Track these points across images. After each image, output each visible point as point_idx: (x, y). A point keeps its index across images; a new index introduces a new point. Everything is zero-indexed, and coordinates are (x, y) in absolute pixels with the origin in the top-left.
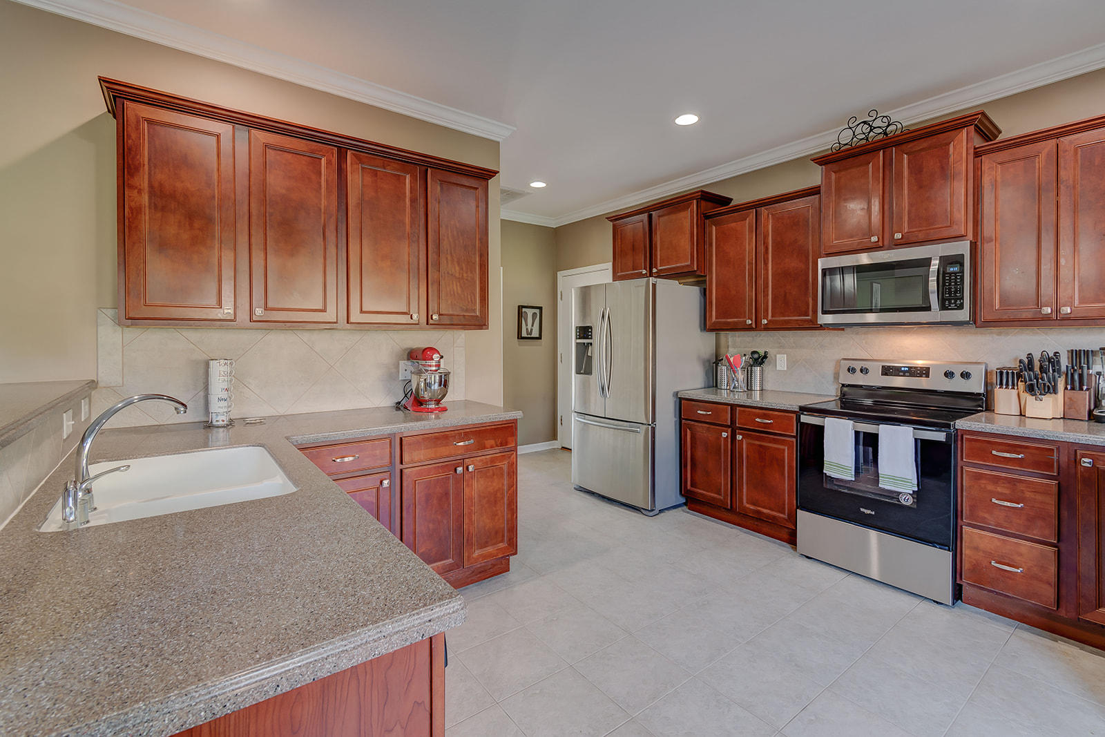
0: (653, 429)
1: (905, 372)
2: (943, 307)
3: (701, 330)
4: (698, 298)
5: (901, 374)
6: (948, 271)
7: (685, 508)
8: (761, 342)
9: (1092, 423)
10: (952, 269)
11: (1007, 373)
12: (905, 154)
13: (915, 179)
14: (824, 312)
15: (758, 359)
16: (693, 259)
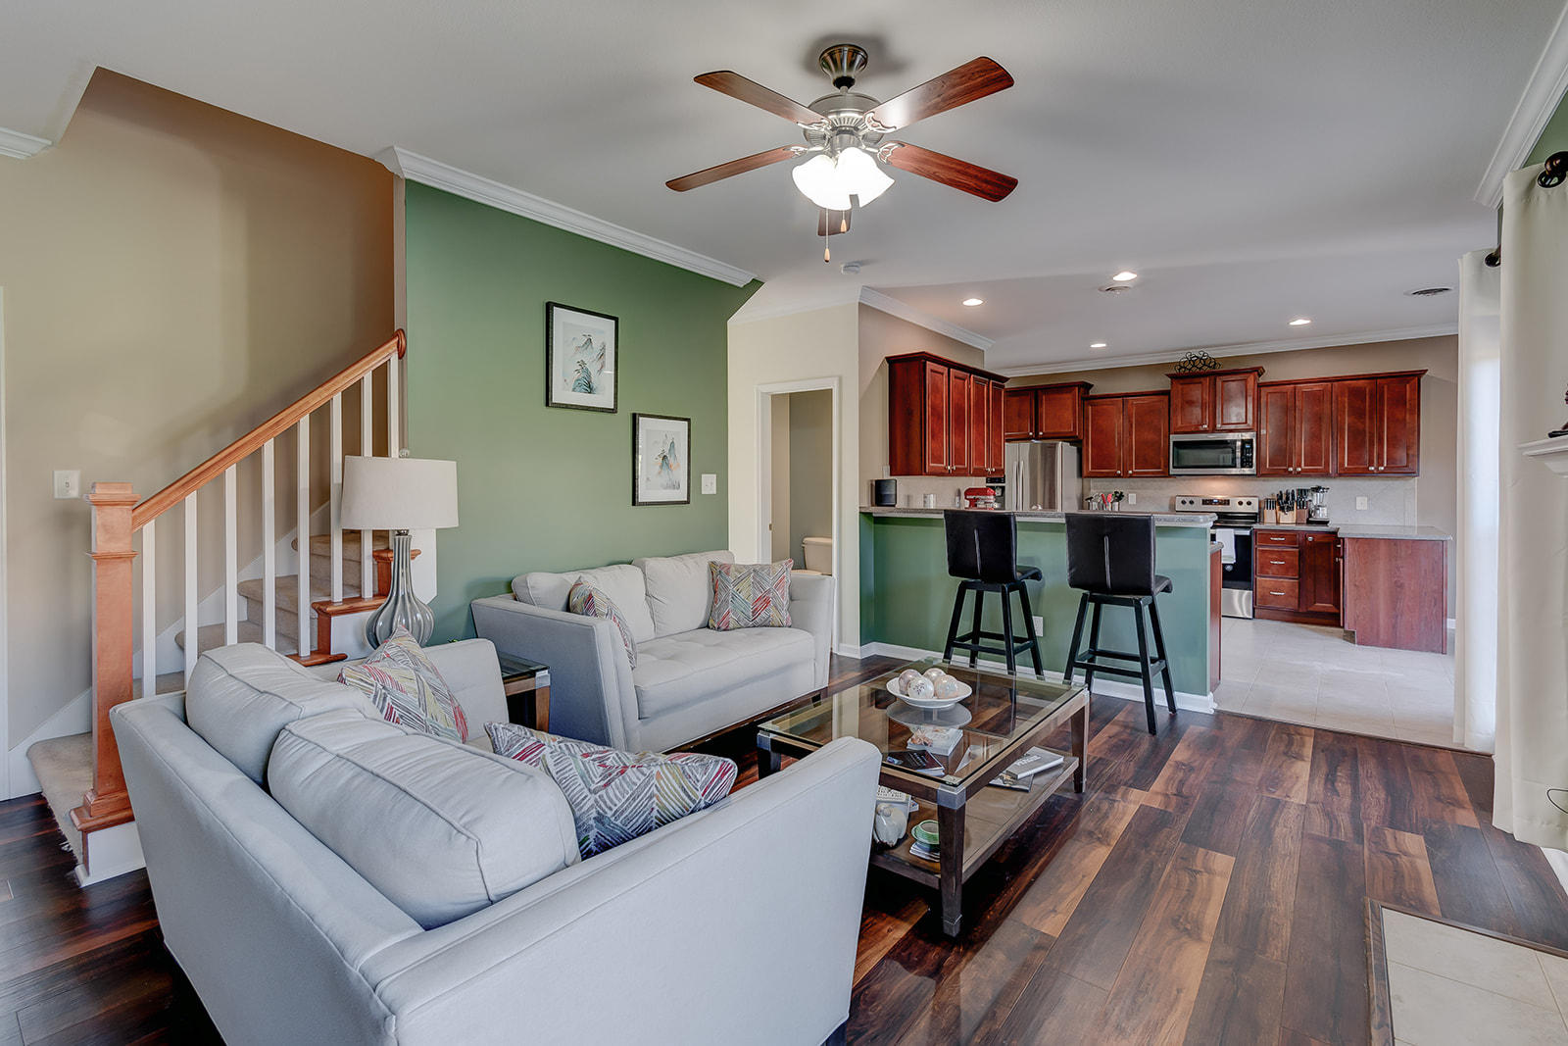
1: (1216, 503)
2: (1242, 466)
3: (1076, 477)
4: (1076, 456)
6: (1245, 448)
8: (1118, 484)
9: (1308, 524)
10: (1247, 447)
11: (1270, 502)
14: (1174, 467)
15: (1119, 497)
16: (1075, 427)
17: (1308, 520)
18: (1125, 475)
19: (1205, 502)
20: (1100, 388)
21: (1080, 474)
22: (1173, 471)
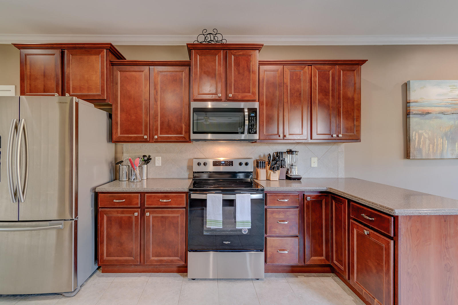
0: (76, 222)
1: (223, 164)
2: (249, 133)
3: (107, 142)
4: (106, 120)
5: (222, 165)
6: (251, 116)
7: (99, 272)
8: (146, 149)
9: (287, 180)
10: (252, 115)
11: (262, 162)
12: (233, 55)
13: (237, 69)
14: (194, 133)
15: (147, 160)
16: (103, 90)
17: (287, 176)
18: (151, 140)
19: (216, 164)
20: (129, 57)
21: (111, 138)
22: (193, 136)
